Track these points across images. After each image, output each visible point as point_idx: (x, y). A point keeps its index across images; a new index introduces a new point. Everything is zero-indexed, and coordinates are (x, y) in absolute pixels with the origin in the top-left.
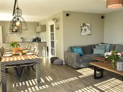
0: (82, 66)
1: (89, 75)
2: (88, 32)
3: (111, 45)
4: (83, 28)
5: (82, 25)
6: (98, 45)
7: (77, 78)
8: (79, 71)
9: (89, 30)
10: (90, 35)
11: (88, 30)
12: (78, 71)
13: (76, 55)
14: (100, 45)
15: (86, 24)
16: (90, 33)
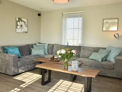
0: (20, 71)
1: (34, 81)
2: (25, 29)
3: (49, 44)
4: (18, 23)
5: (17, 20)
6: (36, 44)
7: (19, 90)
8: (18, 78)
9: (26, 27)
10: (27, 32)
11: (24, 26)
12: (16, 78)
13: (13, 57)
14: (37, 44)
15: (22, 19)
16: (26, 31)
